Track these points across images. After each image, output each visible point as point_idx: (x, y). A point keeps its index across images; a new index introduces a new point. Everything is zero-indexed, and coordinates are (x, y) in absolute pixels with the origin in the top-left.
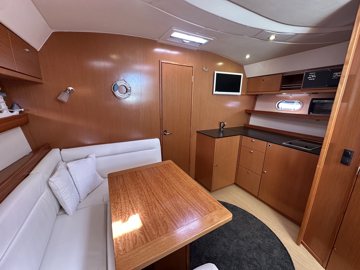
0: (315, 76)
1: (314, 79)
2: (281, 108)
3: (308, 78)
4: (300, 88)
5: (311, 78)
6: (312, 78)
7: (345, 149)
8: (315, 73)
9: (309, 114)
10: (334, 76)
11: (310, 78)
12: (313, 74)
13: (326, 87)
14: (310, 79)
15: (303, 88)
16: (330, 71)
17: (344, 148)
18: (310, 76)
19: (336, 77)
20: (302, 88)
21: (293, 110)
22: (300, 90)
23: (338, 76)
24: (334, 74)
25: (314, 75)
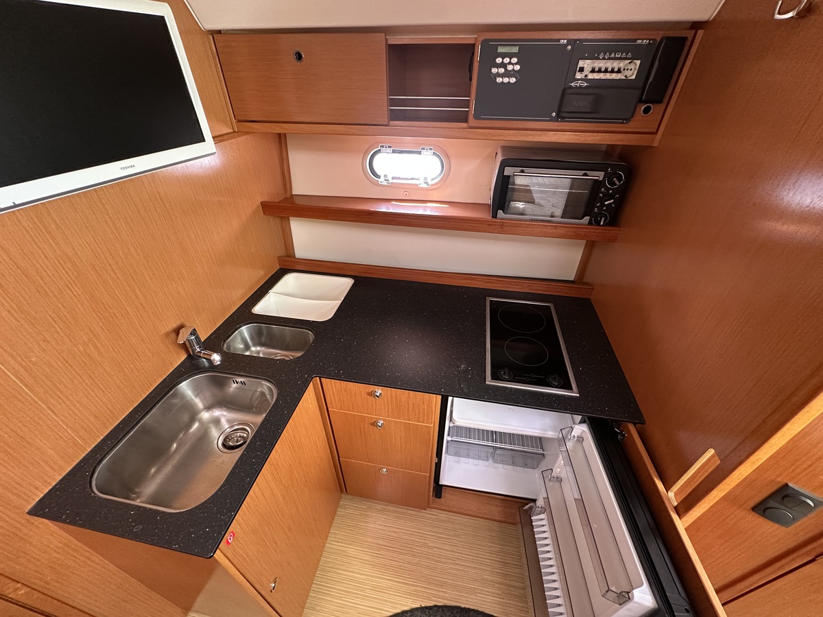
0: (517, 67)
1: (513, 80)
2: (385, 176)
3: (494, 70)
4: (463, 118)
5: (503, 76)
6: (508, 74)
7: (786, 485)
8: (515, 50)
9: (496, 217)
10: (578, 76)
11: (498, 75)
12: (511, 56)
13: (552, 120)
14: (499, 80)
15: (476, 117)
16: (570, 47)
17: (782, 480)
18: (499, 60)
19: (585, 79)
20: (471, 117)
21: (422, 181)
22: (464, 125)
23: (591, 76)
24: (581, 63)
25: (515, 60)
